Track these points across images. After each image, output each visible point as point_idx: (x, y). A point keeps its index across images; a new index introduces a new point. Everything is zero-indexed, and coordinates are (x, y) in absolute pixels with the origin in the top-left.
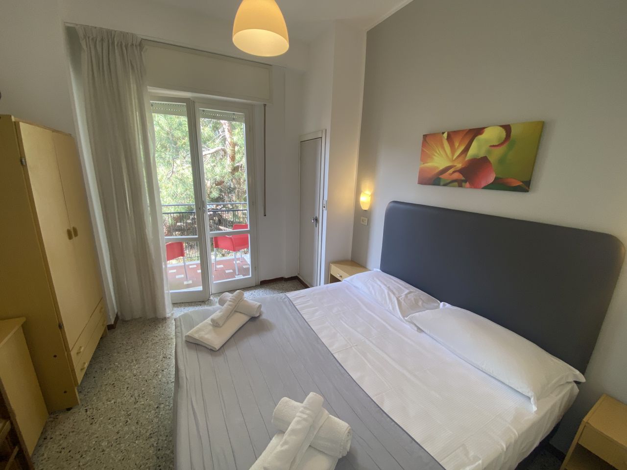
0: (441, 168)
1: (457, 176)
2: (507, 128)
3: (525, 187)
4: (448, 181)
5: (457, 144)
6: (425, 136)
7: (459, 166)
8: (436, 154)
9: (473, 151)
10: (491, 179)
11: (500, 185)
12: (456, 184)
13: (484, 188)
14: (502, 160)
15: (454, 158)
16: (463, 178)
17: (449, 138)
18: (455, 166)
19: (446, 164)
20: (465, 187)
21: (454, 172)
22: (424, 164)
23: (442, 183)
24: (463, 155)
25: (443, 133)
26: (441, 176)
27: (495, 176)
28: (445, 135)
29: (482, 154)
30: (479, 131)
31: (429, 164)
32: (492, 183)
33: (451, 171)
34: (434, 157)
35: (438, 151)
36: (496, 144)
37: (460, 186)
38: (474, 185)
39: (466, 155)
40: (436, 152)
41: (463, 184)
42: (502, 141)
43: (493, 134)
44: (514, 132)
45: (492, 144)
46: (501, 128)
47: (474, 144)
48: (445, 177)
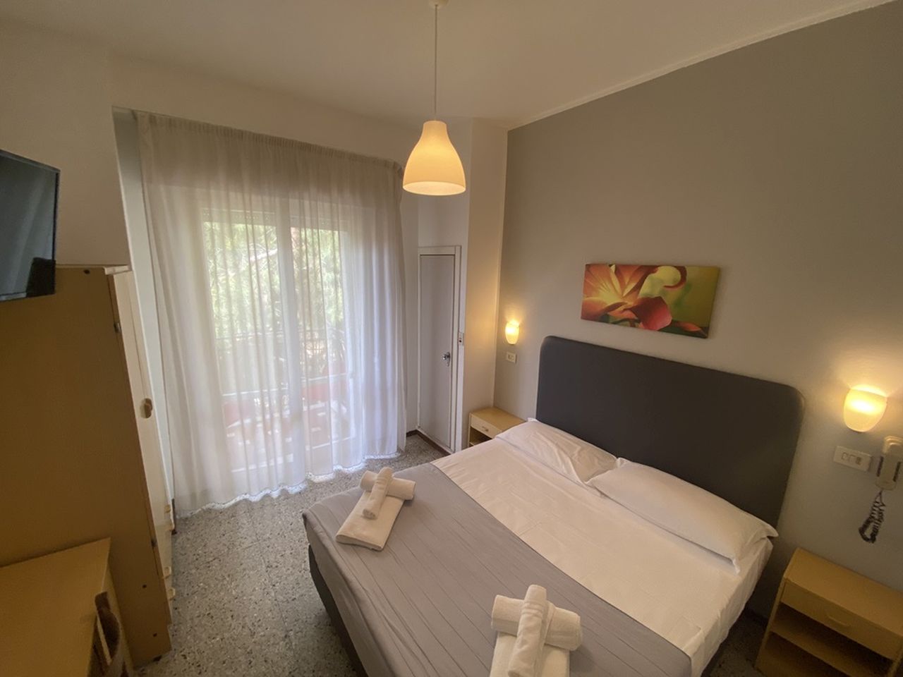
0: (610, 303)
1: (628, 314)
2: (682, 270)
3: (703, 333)
4: (618, 320)
5: (627, 280)
6: (588, 266)
7: (631, 303)
8: (602, 287)
9: (646, 290)
10: (667, 321)
11: (676, 328)
12: (628, 323)
13: (660, 330)
14: (678, 303)
15: (624, 295)
16: (636, 318)
17: (618, 272)
18: (626, 304)
19: (616, 300)
20: (638, 327)
21: (625, 310)
22: (588, 297)
23: (611, 321)
24: (636, 293)
25: (610, 266)
26: (609, 313)
27: (671, 318)
28: (613, 268)
29: (656, 294)
30: (651, 269)
31: (595, 298)
32: (668, 326)
33: (621, 308)
34: (600, 291)
35: (604, 284)
36: (671, 285)
37: (633, 326)
38: (648, 326)
39: (638, 293)
40: (602, 285)
41: (636, 324)
42: (677, 283)
43: (666, 275)
44: (690, 275)
45: (667, 285)
46: (675, 269)
47: (647, 282)
48: (615, 314)
